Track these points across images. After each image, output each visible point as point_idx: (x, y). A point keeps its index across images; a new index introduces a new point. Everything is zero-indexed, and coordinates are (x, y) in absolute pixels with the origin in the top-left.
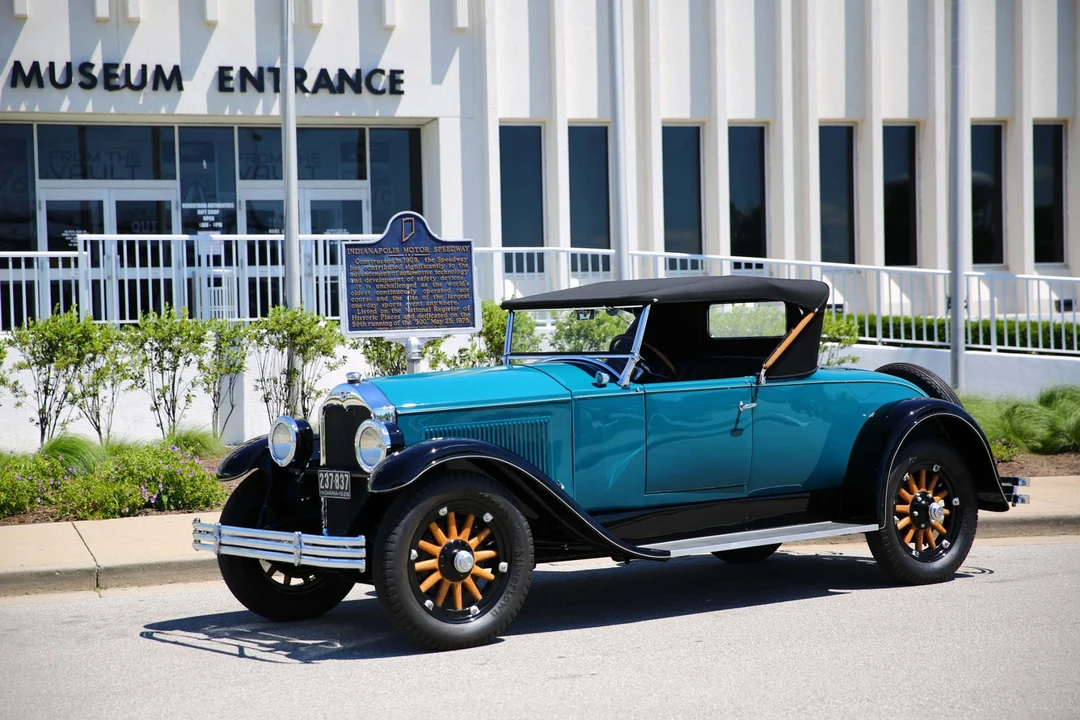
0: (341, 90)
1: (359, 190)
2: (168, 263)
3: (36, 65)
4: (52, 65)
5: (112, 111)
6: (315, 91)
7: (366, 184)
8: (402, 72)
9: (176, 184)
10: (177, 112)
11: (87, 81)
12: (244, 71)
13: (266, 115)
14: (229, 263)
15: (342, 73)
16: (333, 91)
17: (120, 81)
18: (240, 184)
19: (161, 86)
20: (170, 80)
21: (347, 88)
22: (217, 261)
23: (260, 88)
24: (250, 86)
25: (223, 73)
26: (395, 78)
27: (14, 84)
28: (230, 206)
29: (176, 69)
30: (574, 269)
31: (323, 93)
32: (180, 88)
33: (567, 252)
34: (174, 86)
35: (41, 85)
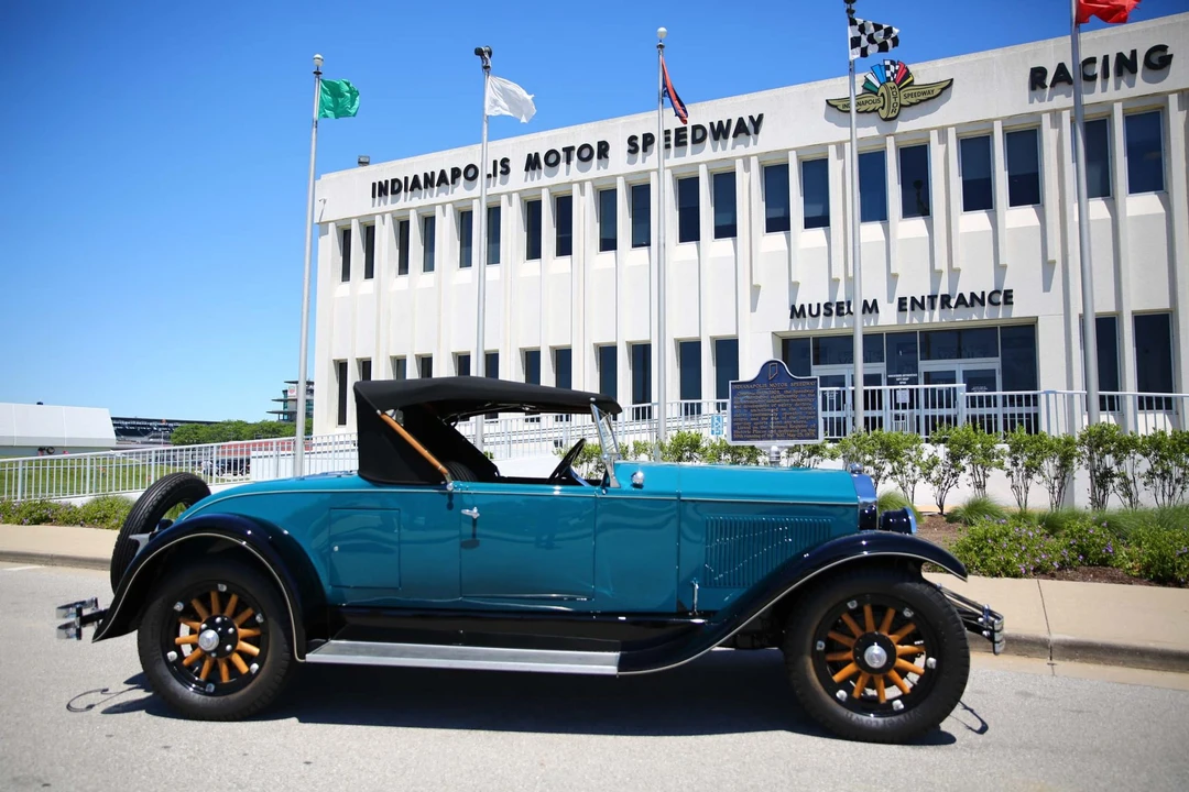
0: (972, 305)
1: (993, 364)
2: (880, 408)
3: (802, 306)
4: (810, 305)
5: (845, 326)
6: (956, 307)
7: (999, 359)
8: (1012, 291)
9: (885, 364)
10: (879, 324)
11: (828, 312)
12: (913, 298)
13: (931, 323)
14: (911, 407)
15: (973, 295)
16: (967, 306)
17: (845, 311)
18: (920, 363)
19: (867, 312)
20: (871, 308)
21: (976, 303)
22: (904, 406)
23: (922, 307)
24: (917, 307)
25: (902, 301)
26: (1008, 295)
27: (792, 317)
28: (915, 375)
29: (875, 301)
30: (1141, 408)
31: (961, 307)
32: (877, 312)
33: (1134, 396)
34: (874, 311)
35: (805, 316)
